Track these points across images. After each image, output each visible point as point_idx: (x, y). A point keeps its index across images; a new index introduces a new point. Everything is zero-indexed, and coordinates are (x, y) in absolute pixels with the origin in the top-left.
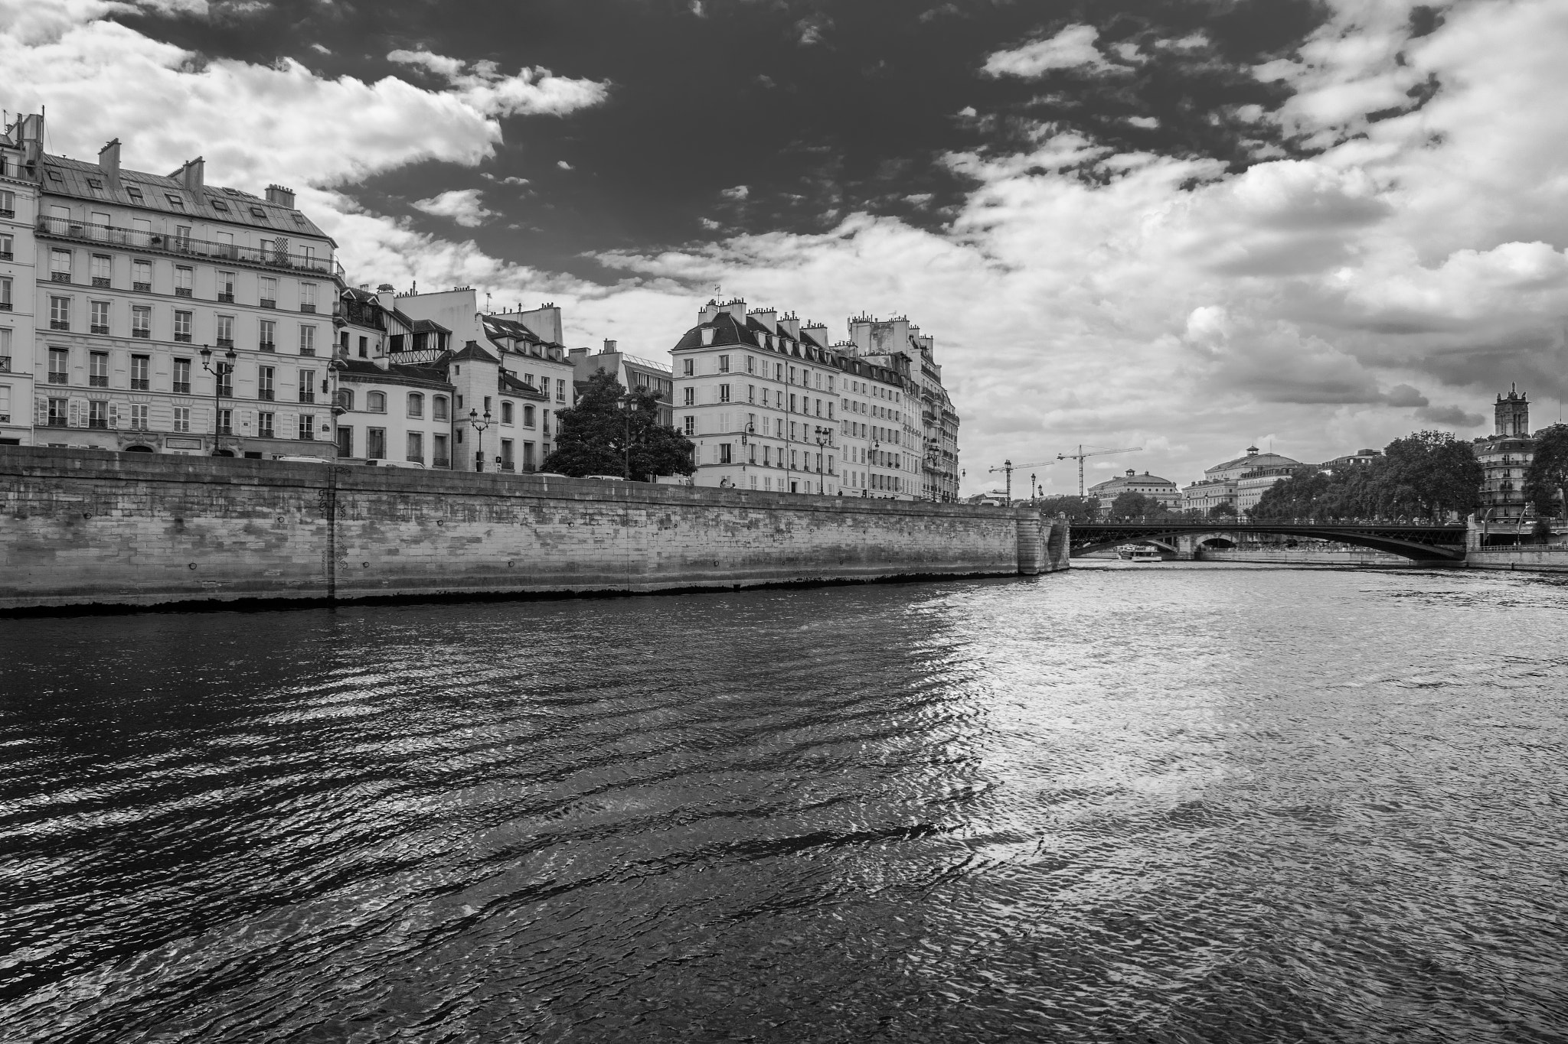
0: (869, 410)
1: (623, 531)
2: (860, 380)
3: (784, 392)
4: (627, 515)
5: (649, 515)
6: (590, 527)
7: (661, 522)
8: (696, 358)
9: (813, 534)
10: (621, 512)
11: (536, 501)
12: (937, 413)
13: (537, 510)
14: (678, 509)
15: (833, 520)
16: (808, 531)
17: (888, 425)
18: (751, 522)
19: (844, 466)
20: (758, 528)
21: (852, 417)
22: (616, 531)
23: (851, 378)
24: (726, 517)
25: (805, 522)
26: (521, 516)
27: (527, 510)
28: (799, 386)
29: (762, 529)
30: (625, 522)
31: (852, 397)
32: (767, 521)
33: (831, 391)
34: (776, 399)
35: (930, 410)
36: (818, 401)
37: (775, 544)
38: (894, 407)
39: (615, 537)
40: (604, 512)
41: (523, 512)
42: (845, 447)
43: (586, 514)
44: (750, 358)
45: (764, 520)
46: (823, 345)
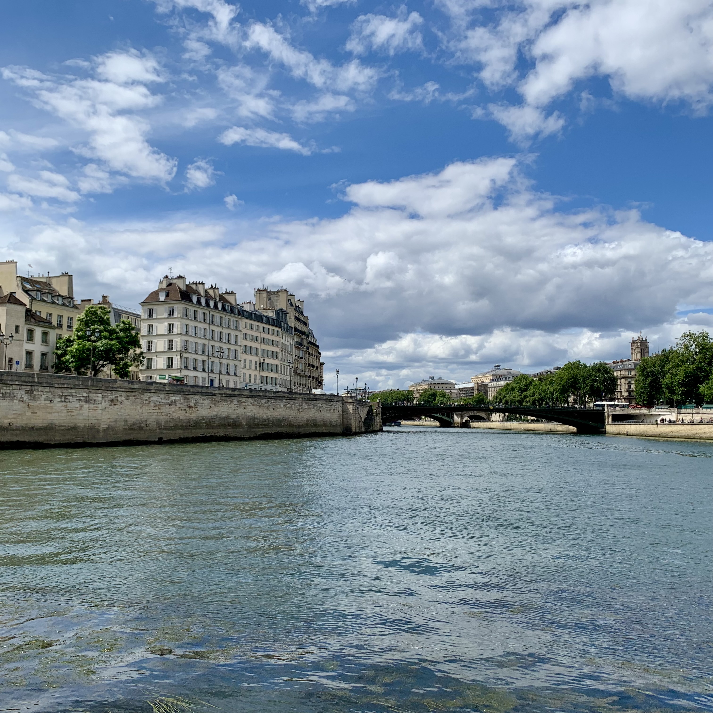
0: (260, 340)
1: (86, 406)
2: (255, 323)
3: (208, 328)
4: (88, 397)
5: (103, 397)
6: (64, 404)
7: (112, 401)
8: (155, 308)
9: (212, 409)
10: (85, 395)
11: (29, 387)
12: (305, 343)
13: (30, 392)
14: (123, 394)
15: (225, 401)
16: (209, 407)
17: (271, 348)
18: (172, 402)
19: (244, 371)
20: (176, 405)
21: (249, 344)
22: (82, 406)
23: (249, 322)
24: (155, 398)
25: (207, 402)
26: (19, 396)
27: (23, 392)
28: (217, 326)
29: (178, 405)
30: (88, 401)
31: (250, 332)
32: (182, 401)
33: (237, 329)
34: (202, 333)
35: (299, 341)
36: (229, 334)
37: (187, 414)
38: (276, 339)
39: (81, 409)
40: (74, 394)
41: (21, 394)
42: (245, 360)
43: (62, 396)
44: (187, 309)
45: (180, 400)
46: (233, 303)
